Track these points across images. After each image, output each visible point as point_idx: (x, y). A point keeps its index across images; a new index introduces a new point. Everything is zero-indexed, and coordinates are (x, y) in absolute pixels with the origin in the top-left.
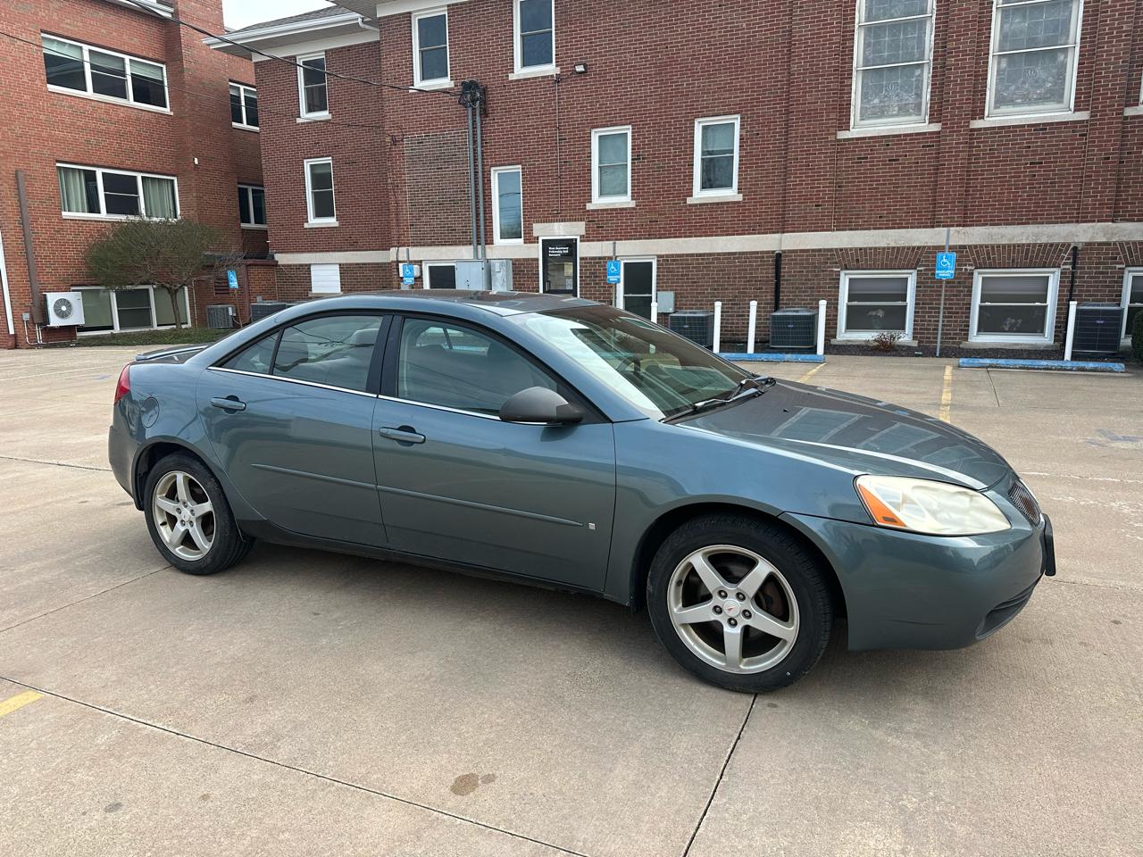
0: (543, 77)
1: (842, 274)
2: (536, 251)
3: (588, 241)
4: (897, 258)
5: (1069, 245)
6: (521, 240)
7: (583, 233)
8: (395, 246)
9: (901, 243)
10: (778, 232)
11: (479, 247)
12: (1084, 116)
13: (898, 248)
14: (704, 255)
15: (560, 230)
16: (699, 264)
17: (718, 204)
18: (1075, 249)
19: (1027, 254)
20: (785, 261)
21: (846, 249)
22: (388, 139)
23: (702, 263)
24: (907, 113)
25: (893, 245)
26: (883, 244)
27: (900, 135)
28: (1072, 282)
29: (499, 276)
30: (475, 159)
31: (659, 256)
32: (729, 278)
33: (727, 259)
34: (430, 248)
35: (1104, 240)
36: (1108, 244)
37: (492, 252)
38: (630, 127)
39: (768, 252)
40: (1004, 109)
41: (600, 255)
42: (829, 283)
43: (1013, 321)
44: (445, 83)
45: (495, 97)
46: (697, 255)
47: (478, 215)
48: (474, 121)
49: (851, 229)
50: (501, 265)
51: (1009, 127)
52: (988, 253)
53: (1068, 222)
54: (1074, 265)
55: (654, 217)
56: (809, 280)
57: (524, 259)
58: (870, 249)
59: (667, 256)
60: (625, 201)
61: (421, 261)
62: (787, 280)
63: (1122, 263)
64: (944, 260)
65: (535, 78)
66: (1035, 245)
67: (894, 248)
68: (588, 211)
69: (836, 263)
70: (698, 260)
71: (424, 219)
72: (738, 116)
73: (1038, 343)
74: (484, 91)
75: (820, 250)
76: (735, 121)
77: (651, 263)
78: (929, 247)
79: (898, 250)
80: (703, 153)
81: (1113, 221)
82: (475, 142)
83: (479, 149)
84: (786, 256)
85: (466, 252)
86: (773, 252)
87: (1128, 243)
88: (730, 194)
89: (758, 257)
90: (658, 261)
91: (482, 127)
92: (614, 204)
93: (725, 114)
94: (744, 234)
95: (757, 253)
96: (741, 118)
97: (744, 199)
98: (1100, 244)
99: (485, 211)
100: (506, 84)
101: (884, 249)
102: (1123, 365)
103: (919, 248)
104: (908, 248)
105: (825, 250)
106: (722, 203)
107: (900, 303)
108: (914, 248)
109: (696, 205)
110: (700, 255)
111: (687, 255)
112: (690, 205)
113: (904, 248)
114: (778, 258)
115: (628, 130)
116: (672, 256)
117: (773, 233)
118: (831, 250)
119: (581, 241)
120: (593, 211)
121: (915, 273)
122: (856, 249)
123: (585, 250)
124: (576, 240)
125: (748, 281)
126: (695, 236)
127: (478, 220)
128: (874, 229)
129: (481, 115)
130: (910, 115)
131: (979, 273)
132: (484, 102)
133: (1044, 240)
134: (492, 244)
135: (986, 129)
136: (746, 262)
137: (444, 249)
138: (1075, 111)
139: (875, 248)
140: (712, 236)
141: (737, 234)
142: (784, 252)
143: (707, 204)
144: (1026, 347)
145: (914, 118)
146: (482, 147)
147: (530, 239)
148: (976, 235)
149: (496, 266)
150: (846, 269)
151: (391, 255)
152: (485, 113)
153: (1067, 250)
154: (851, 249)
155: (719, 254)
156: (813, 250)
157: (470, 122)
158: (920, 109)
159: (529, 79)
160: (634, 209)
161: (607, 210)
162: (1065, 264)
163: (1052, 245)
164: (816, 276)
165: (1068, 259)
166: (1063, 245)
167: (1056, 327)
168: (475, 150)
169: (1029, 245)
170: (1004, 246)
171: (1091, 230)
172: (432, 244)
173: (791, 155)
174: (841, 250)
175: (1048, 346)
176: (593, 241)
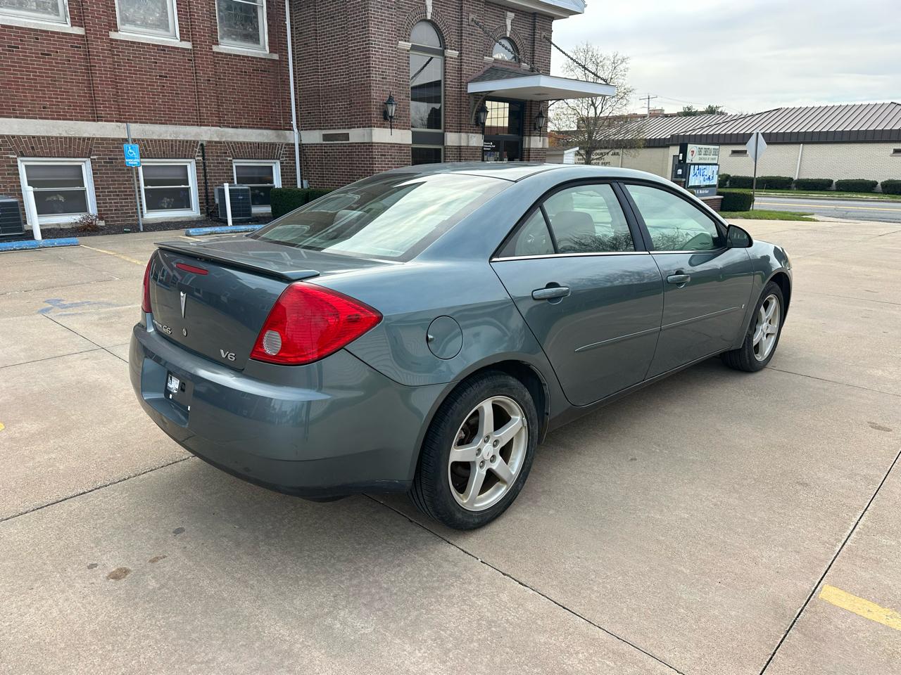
1: (19, 160)
4: (70, 147)
5: (198, 142)
9: (72, 134)
12: (188, 45)
13: (70, 138)
18: (202, 145)
19: (172, 148)
21: (18, 137)
24: (45, 10)
25: (64, 135)
26: (55, 134)
27: (47, 32)
28: (205, 170)
35: (218, 140)
36: (220, 142)
40: (128, 27)
42: (10, 170)
43: (168, 200)
49: (17, 117)
51: (139, 43)
52: (145, 146)
53: (192, 125)
54: (203, 156)
58: (43, 137)
63: (230, 157)
64: (131, 151)
66: (176, 141)
67: (66, 138)
69: (11, 150)
73: (191, 215)
78: (97, 139)
79: (71, 140)
81: (220, 127)
87: (231, 143)
98: (216, 142)
101: (57, 138)
103: (89, 139)
104: (79, 139)
107: (78, 188)
108: (84, 139)
113: (75, 138)
118: (3, 136)
121: (88, 161)
122: (29, 137)
128: (41, 118)
130: (49, 13)
133: (181, 137)
135: (122, 41)
138: (181, 40)
139: (48, 137)
144: (184, 219)
145: (52, 17)
150: (23, 156)
153: (197, 145)
154: (24, 137)
158: (57, 11)
162: (198, 156)
163: (187, 142)
165: (199, 152)
166: (194, 142)
167: (200, 203)
169: (172, 141)
170: (155, 140)
171: (209, 132)
174: (14, 137)
175: (198, 218)
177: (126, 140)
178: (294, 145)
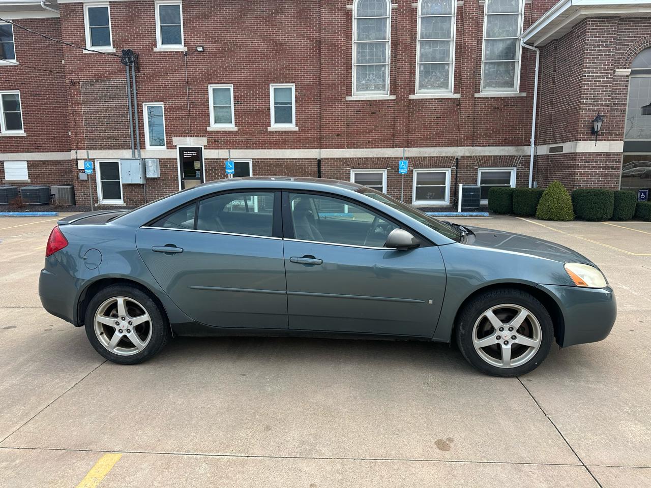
0: (176, 52)
1: (351, 171)
2: (176, 154)
3: (209, 149)
4: (377, 163)
5: (455, 157)
6: (165, 147)
7: (206, 144)
8: (75, 150)
9: (379, 156)
10: (318, 148)
11: (136, 151)
12: (458, 96)
13: (378, 158)
14: (279, 159)
15: (190, 142)
16: (276, 164)
17: (285, 131)
18: (457, 159)
19: (436, 161)
20: (322, 163)
21: (353, 158)
22: (68, 81)
23: (278, 164)
24: (379, 89)
25: (375, 156)
26: (371, 156)
27: (376, 100)
28: (456, 175)
29: (151, 168)
30: (132, 97)
31: (253, 159)
32: (293, 172)
33: (292, 161)
34: (100, 151)
35: (469, 155)
36: (471, 157)
37: (144, 154)
38: (232, 85)
39: (313, 159)
40: (423, 90)
41: (217, 157)
42: (346, 176)
43: (431, 194)
44: (110, 49)
45: (145, 61)
46: (275, 159)
47: (134, 131)
48: (131, 74)
49: (355, 148)
50: (153, 162)
51: (426, 99)
52: (419, 161)
53: (453, 146)
54: (457, 166)
55: (249, 137)
56: (336, 174)
57: (167, 159)
58: (365, 158)
59: (258, 159)
60: (231, 127)
61: (94, 159)
62: (324, 174)
63: (477, 166)
64: (403, 164)
65: (171, 52)
66: (440, 157)
67: (376, 158)
68: (209, 131)
69: (348, 165)
70: (276, 162)
71: (96, 133)
72: (294, 85)
73: (443, 204)
74: (137, 57)
75: (340, 158)
76: (292, 87)
77: (248, 163)
78: (392, 158)
79: (378, 159)
80: (275, 103)
81: (472, 146)
82: (131, 87)
83: (135, 91)
84: (323, 161)
85: (127, 153)
86: (316, 159)
87: (479, 156)
88: (292, 127)
89: (309, 161)
90: (253, 162)
91: (136, 78)
92: (224, 128)
93: (286, 83)
94: (300, 149)
95: (308, 159)
96: (295, 86)
97: (299, 130)
98: (467, 157)
99: (139, 129)
100: (152, 54)
101: (371, 158)
102: (488, 213)
103: (388, 158)
104: (383, 158)
105: (343, 158)
106: (287, 131)
107: (379, 186)
108: (385, 158)
109: (273, 132)
110: (277, 159)
111: (270, 159)
112: (270, 132)
113: (381, 158)
114: (319, 162)
115: (231, 87)
116: (261, 159)
117: (316, 148)
118: (345, 158)
119: (204, 149)
120: (211, 131)
121: (386, 170)
122: (358, 158)
123: (207, 154)
124: (201, 148)
125: (304, 174)
126: (274, 149)
127: (135, 134)
128: (366, 148)
129: (135, 71)
130: (380, 90)
131: (416, 171)
132: (137, 63)
133: (444, 155)
134: (145, 149)
135: (416, 99)
136: (302, 164)
137: (111, 151)
138: (454, 93)
139: (367, 158)
140: (283, 149)
141: (297, 149)
142: (322, 159)
143: (279, 131)
144: (437, 206)
145: (382, 92)
146: (137, 90)
147: (171, 146)
148: (413, 152)
149: (149, 162)
150: (354, 168)
151: (72, 155)
152: (138, 70)
153: (454, 159)
154: (355, 158)
155: (287, 159)
156: (337, 158)
157: (128, 74)
158: (385, 88)
159: (167, 52)
160: (236, 131)
161: (220, 131)
162: (453, 166)
163: (447, 157)
164: (339, 172)
165: (454, 164)
166: (452, 157)
167: (450, 196)
168: (131, 92)
169: (437, 157)
170: (426, 157)
171: (463, 150)
172: (102, 148)
173: (323, 108)
174: (351, 158)
175: (447, 206)
176: (213, 149)
177: (401, 158)
178: (530, 156)
